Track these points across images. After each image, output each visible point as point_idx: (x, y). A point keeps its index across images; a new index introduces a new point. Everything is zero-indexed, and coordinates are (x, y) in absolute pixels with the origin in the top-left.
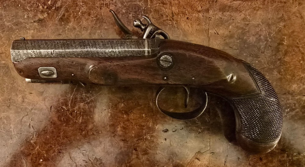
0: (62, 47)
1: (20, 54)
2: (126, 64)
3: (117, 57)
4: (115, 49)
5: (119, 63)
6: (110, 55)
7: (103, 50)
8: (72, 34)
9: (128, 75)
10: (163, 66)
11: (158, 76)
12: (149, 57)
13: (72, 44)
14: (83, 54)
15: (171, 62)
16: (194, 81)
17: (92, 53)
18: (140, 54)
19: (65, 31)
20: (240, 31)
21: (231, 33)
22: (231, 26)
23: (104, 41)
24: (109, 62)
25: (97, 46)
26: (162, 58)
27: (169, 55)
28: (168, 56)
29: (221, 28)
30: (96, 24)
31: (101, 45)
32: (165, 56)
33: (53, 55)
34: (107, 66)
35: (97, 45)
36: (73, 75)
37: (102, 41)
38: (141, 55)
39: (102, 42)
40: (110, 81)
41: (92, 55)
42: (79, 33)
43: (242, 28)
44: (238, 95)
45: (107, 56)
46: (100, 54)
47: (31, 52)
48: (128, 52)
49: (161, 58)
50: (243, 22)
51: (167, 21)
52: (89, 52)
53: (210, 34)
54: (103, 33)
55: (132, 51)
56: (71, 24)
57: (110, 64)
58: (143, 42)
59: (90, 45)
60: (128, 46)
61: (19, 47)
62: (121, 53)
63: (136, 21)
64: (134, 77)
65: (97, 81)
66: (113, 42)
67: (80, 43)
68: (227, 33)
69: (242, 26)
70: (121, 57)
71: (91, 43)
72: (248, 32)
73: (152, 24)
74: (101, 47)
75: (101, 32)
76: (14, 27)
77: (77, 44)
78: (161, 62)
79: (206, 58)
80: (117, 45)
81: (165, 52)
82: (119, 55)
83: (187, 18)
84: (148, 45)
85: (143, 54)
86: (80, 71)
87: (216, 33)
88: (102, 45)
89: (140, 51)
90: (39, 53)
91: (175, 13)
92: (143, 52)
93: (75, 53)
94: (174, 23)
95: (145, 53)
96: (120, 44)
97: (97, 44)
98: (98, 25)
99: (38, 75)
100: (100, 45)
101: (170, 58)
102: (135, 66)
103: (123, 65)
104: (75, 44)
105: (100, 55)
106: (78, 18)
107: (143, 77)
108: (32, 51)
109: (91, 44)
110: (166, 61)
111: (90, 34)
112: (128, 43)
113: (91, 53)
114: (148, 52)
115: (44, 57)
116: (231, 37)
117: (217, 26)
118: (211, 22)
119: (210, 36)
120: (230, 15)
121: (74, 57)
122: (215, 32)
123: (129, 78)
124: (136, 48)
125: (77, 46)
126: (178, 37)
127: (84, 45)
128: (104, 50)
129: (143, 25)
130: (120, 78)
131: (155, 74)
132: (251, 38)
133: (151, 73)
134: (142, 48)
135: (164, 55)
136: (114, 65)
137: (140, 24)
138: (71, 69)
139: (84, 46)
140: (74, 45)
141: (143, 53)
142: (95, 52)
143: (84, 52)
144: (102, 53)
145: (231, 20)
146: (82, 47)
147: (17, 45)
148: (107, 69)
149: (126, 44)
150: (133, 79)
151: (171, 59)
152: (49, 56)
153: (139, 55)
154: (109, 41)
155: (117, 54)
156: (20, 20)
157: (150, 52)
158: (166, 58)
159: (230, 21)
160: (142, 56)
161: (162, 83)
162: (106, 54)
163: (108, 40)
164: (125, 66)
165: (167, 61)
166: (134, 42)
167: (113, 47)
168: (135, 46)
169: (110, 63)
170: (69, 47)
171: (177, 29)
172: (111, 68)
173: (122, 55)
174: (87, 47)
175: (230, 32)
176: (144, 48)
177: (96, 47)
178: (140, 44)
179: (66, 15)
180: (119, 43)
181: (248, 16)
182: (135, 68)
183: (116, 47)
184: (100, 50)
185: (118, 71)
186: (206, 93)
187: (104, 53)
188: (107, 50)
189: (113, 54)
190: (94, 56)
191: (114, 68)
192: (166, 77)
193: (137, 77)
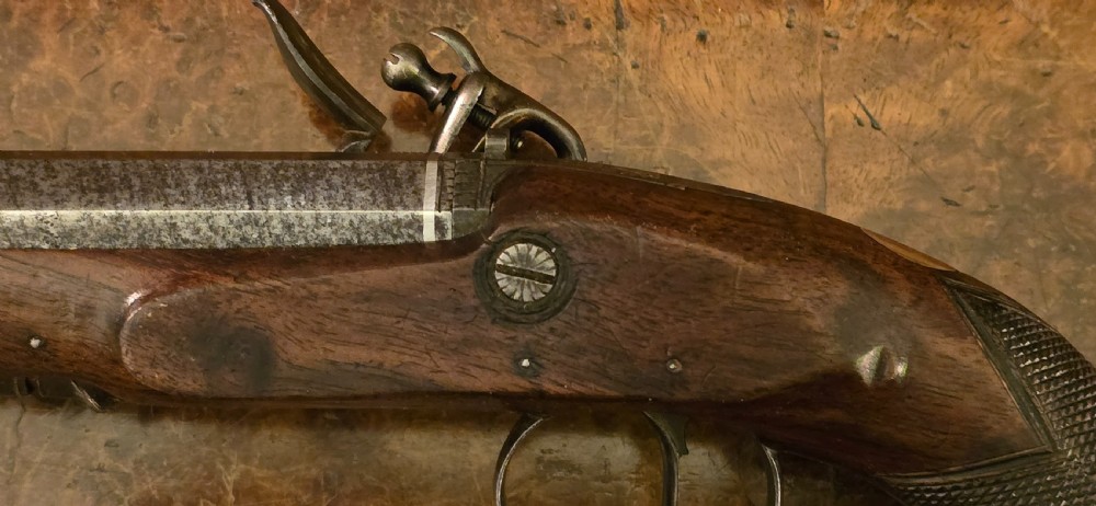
2: (315, 288)
3: (274, 250)
4: (265, 206)
5: (278, 283)
6: (237, 240)
7: (199, 212)
8: (45, 117)
9: (328, 346)
10: (510, 297)
11: (487, 353)
12: (443, 250)
13: (37, 180)
14: (92, 235)
15: (546, 279)
16: (679, 380)
17: (140, 225)
18: (395, 237)
19: (10, 99)
20: (1003, 110)
21: (950, 120)
22: (949, 83)
23: (210, 167)
24: (227, 275)
25: (168, 190)
26: (503, 256)
27: (537, 243)
28: (535, 249)
29: (894, 90)
30: (184, 64)
31: (192, 188)
32: (520, 246)
34: (217, 298)
35: (169, 187)
36: (35, 343)
37: (198, 163)
38: (399, 241)
39: (200, 170)
40: (231, 378)
41: (141, 237)
42: (84, 113)
43: (1016, 94)
44: (933, 462)
45: (221, 245)
46: (187, 234)
48: (332, 224)
49: (502, 258)
50: (1018, 63)
51: (584, 54)
52: (128, 222)
53: (829, 126)
54: (227, 117)
55: (356, 222)
56: (42, 63)
57: (231, 285)
58: (414, 174)
59: (130, 187)
60: (333, 193)
62: (297, 229)
63: (396, 61)
64: (362, 355)
65: (164, 375)
66: (257, 168)
67: (81, 173)
68: (924, 119)
69: (1012, 82)
70: (296, 250)
71: (140, 176)
72: (1050, 114)
73: (484, 76)
74: (194, 198)
75: (213, 109)
77: (62, 178)
78: (502, 280)
79: (734, 259)
80: (278, 187)
81: (518, 225)
82: (287, 238)
83: (702, 38)
84: (442, 188)
85: (410, 236)
86: (76, 321)
87: (866, 120)
88: (198, 186)
89: (398, 222)
91: (633, 11)
92: (409, 225)
93: (52, 230)
94: (627, 62)
95: (420, 229)
96: (292, 181)
97: (169, 180)
98: (199, 70)
100: (187, 182)
101: (543, 260)
102: (367, 297)
103: (303, 292)
104: (54, 182)
105: (186, 241)
106: (85, 31)
107: (407, 359)
109: (136, 182)
110: (523, 273)
111: (151, 120)
112: (336, 180)
113: (134, 225)
114: (439, 224)
116: (952, 140)
117: (873, 81)
118: (834, 57)
119: (828, 134)
120: (945, 22)
121: (46, 246)
122: (861, 114)
123: (334, 363)
124: (374, 204)
125: (65, 191)
126: (645, 141)
127: (103, 183)
128: (205, 211)
129: (437, 78)
130: (289, 363)
131: (466, 342)
132: (1067, 152)
133: (455, 333)
134: (406, 207)
135: (513, 243)
136: (257, 293)
137: (416, 70)
138: (24, 314)
139: (101, 191)
140: (45, 186)
141: (411, 232)
142: (157, 221)
143: (98, 224)
144: (197, 231)
145: (952, 51)
146: (88, 197)
148: (219, 313)
149: (322, 183)
150: (358, 365)
151: (551, 264)
153: (392, 242)
154: (238, 167)
155: (277, 236)
157: (449, 225)
158: (521, 257)
159: (944, 55)
160: (406, 243)
161: (511, 389)
162: (216, 233)
163: (231, 163)
164: (315, 296)
165: (531, 276)
166: (370, 170)
167: (255, 198)
168: (373, 195)
169: (235, 278)
170: (22, 195)
171: (640, 96)
172: (236, 305)
173: (301, 242)
174: (118, 193)
175: (944, 113)
176: (416, 208)
177: (166, 197)
178: (398, 185)
179: (17, 13)
180: (287, 179)
181: (1045, 29)
182: (364, 307)
183: (268, 196)
184: (184, 212)
185: (277, 323)
186: (769, 452)
187: (204, 226)
188: (222, 215)
189: (255, 236)
190: (155, 245)
191: (254, 308)
192: (531, 360)
193: (376, 356)
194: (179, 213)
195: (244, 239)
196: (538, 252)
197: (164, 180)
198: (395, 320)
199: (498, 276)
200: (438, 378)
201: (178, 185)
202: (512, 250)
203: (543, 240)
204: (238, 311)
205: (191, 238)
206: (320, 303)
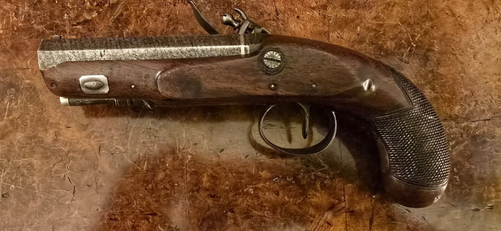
0: (117, 46)
1: (52, 57)
2: (212, 66)
3: (200, 58)
4: (196, 46)
5: (202, 65)
6: (189, 55)
7: (178, 48)
10: (268, 67)
11: (261, 84)
12: (246, 56)
14: (148, 55)
15: (279, 61)
16: (315, 90)
18: (233, 53)
19: (123, 35)
20: (372, 34)
21: (360, 36)
22: (359, 27)
24: (187, 64)
25: (169, 43)
26: (266, 55)
27: (275, 51)
28: (275, 53)
29: (346, 29)
30: (168, 26)
31: (176, 42)
32: (271, 52)
33: (103, 57)
34: (185, 70)
36: (133, 86)
38: (234, 54)
40: (189, 93)
41: (162, 55)
43: (375, 30)
45: (184, 57)
47: (70, 54)
48: (215, 50)
49: (266, 56)
50: (374, 22)
51: (269, 22)
52: (158, 52)
53: (331, 38)
55: (222, 49)
56: (131, 27)
58: (237, 37)
60: (215, 42)
61: (51, 46)
62: (205, 52)
63: (225, 16)
64: (226, 85)
65: (170, 93)
66: (193, 37)
68: (354, 37)
69: (374, 27)
72: (384, 34)
74: (176, 45)
76: (47, 32)
77: (139, 41)
79: (330, 55)
80: (199, 41)
81: (270, 46)
82: (203, 55)
83: (298, 17)
84: (245, 40)
86: (144, 79)
87: (340, 37)
89: (234, 49)
90: (81, 55)
91: (280, 11)
92: (237, 49)
93: (137, 54)
94: (280, 24)
95: (240, 51)
97: (169, 40)
98: (172, 27)
99: (79, 89)
100: (174, 41)
101: (278, 56)
102: (227, 68)
103: (209, 67)
104: (137, 42)
105: (175, 56)
106: (142, 18)
107: (239, 86)
108: (71, 51)
109: (159, 41)
110: (272, 59)
112: (216, 39)
113: (160, 52)
114: (246, 49)
115: (89, 60)
116: (361, 41)
117: (341, 27)
118: (330, 22)
119: (331, 40)
120: (357, 13)
121: (135, 59)
122: (338, 35)
123: (218, 88)
124: (227, 44)
125: (140, 44)
127: (151, 42)
128: (180, 48)
129: (236, 21)
130: (205, 88)
131: (256, 81)
132: (388, 43)
133: (253, 78)
134: (236, 45)
135: (269, 51)
136: (196, 68)
137: (231, 19)
138: (130, 78)
140: (134, 43)
141: (238, 52)
142: (166, 51)
143: (150, 52)
144: (178, 53)
145: (359, 20)
146: (147, 45)
147: (49, 44)
148: (185, 74)
149: (212, 40)
150: (225, 88)
151: (279, 57)
152: (97, 59)
153: (232, 55)
154: (188, 37)
155: (200, 54)
156: (58, 21)
157: (248, 49)
158: (271, 55)
159: (357, 21)
160: (236, 55)
161: (269, 94)
162: (183, 54)
163: (186, 36)
165: (274, 60)
166: (224, 37)
167: (193, 44)
168: (226, 42)
169: (190, 65)
170: (128, 45)
171: (284, 31)
172: (190, 72)
173: (207, 56)
174: (155, 44)
175: (358, 34)
176: (239, 45)
177: (168, 45)
178: (233, 39)
180: (202, 39)
181: (380, 14)
182: (226, 71)
183: (197, 43)
184: (174, 48)
185: (202, 77)
186: (333, 113)
187: (180, 52)
188: (184, 49)
189: (194, 54)
190: (166, 58)
191: (195, 72)
192: (274, 85)
193: (230, 86)
194: (172, 49)
195: (191, 55)
196: (276, 54)
197: (167, 41)
198: (235, 75)
199: (265, 61)
200: (248, 91)
201: (171, 41)
202: (269, 53)
203: (277, 50)
204: (191, 74)
205: (176, 55)
206: (214, 70)
